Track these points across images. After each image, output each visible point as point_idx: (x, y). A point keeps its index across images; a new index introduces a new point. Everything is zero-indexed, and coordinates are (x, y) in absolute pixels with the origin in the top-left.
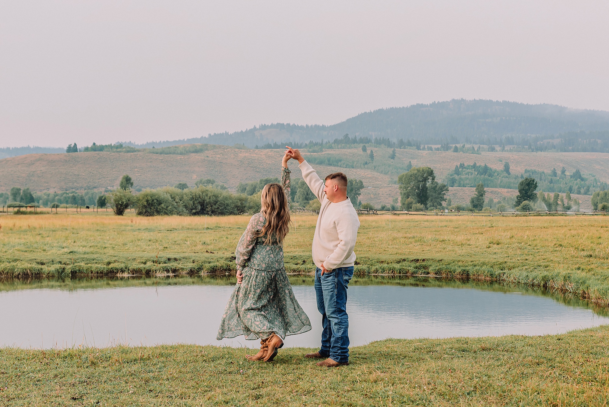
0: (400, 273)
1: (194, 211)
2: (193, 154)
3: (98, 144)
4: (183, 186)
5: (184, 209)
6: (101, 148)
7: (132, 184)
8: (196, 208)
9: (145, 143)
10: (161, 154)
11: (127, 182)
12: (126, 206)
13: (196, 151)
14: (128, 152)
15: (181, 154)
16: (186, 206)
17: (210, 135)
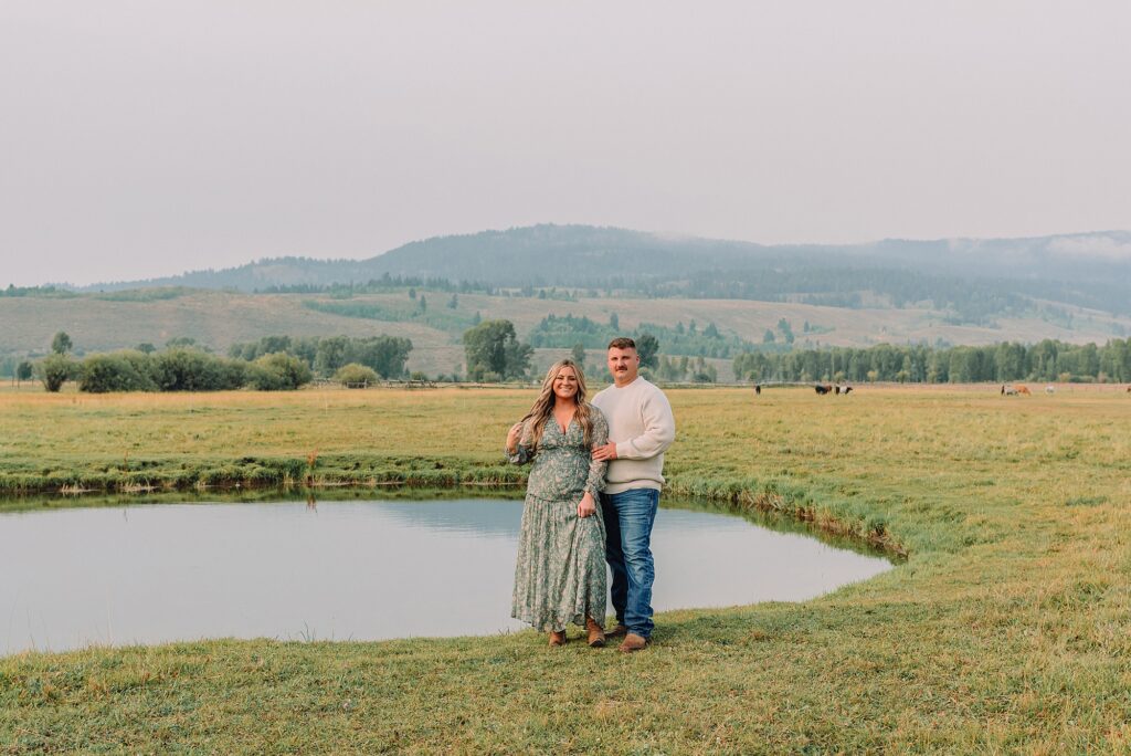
0: (506, 480)
1: (167, 385)
2: (162, 301)
3: (17, 285)
4: (147, 348)
5: (152, 382)
6: (23, 292)
7: (70, 345)
8: (169, 380)
9: (88, 284)
10: (113, 300)
11: (63, 342)
12: (64, 379)
13: (167, 297)
14: (63, 297)
15: (144, 300)
16: (154, 378)
17: (186, 273)
